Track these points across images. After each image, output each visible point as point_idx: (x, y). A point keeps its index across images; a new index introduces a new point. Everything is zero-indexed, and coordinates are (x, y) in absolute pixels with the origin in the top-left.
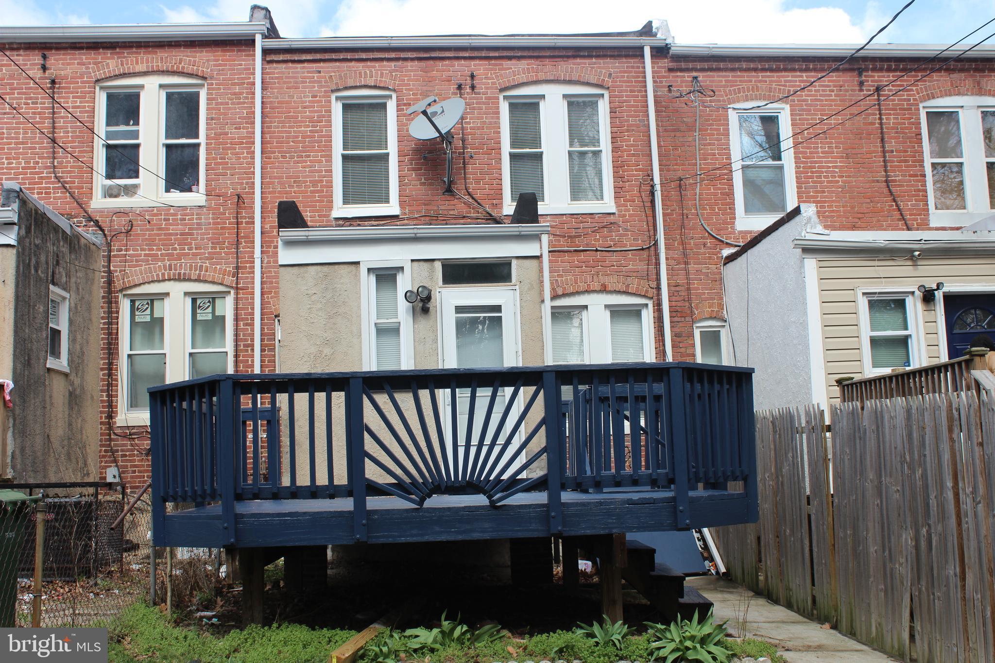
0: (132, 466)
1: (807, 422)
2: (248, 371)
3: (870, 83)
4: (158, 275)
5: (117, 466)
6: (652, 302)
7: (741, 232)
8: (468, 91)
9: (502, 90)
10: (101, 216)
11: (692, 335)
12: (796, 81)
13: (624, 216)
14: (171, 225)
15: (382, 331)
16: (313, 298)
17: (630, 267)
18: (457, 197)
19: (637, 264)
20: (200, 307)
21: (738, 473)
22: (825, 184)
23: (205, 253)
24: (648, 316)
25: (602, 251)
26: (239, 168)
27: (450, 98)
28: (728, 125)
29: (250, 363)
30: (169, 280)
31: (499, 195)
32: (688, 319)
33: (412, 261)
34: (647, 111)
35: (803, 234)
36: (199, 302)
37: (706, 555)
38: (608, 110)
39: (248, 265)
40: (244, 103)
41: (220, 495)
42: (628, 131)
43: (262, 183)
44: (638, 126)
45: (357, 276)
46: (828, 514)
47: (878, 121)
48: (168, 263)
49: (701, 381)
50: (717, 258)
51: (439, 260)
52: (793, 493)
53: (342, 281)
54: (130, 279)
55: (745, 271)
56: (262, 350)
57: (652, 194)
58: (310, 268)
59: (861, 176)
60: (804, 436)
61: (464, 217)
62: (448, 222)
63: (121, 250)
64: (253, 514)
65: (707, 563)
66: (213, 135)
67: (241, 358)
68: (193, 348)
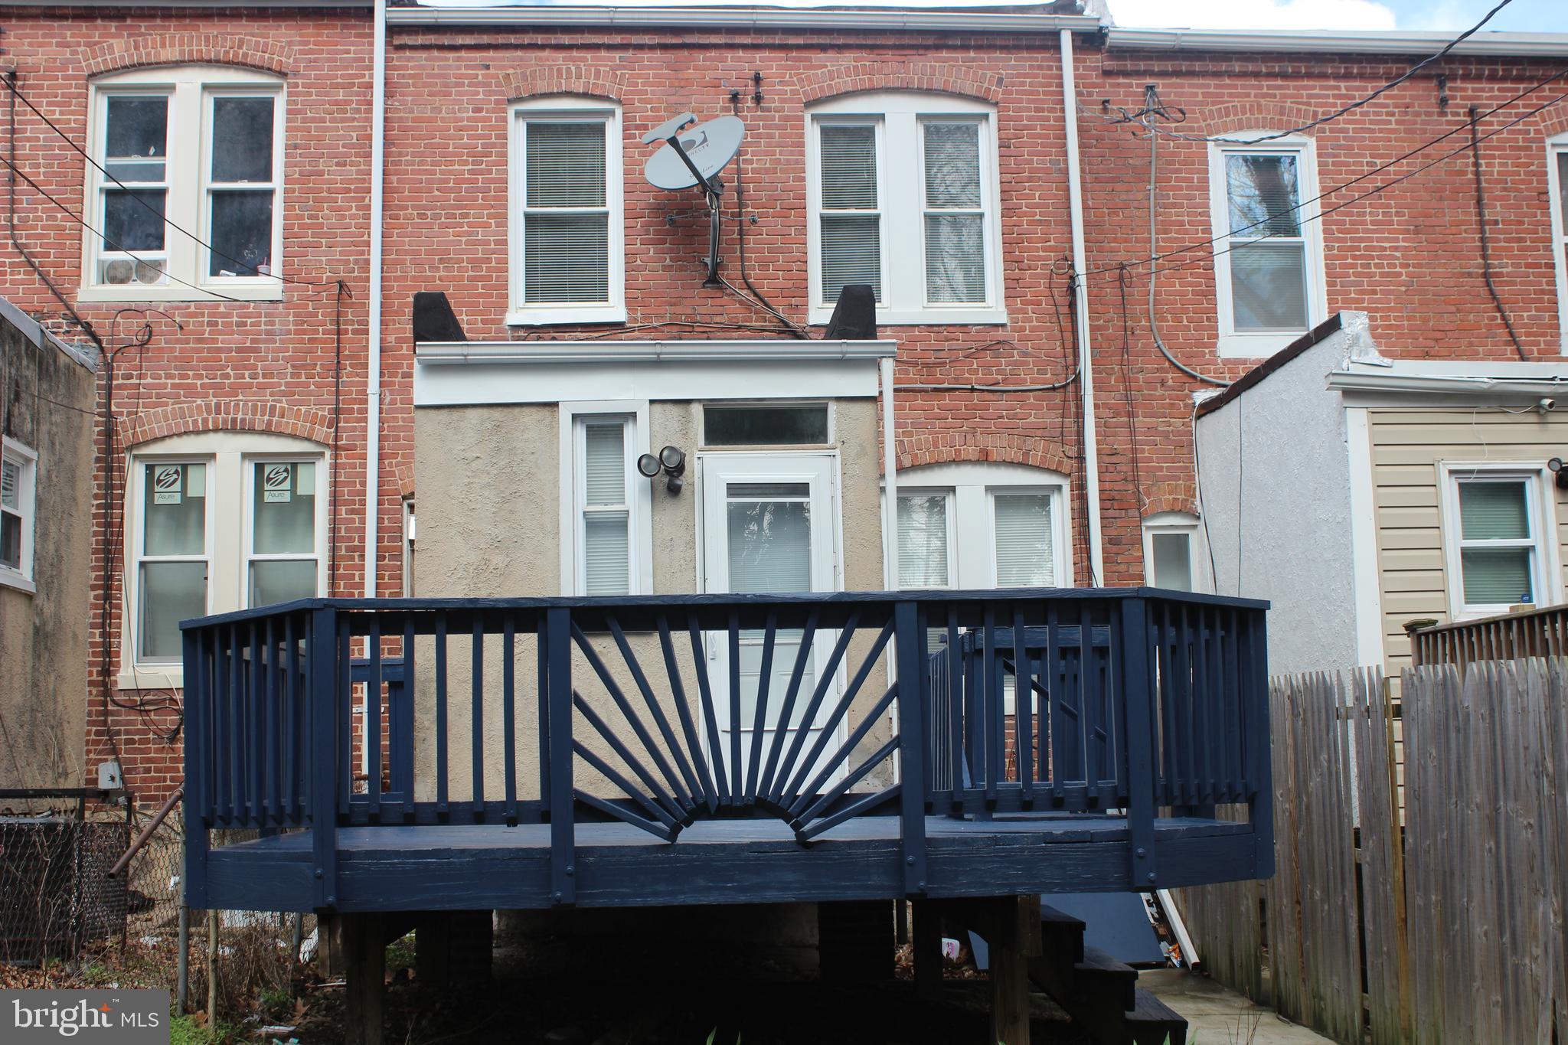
0: (143, 760)
1: (1357, 699)
2: (353, 594)
3: (1458, 101)
4: (195, 422)
5: (117, 759)
6: (1068, 481)
7: (1226, 362)
8: (749, 104)
9: (810, 104)
10: (96, 316)
11: (1140, 541)
12: (1328, 96)
13: (1022, 329)
14: (220, 333)
15: (595, 526)
16: (475, 465)
17: (1032, 419)
18: (728, 291)
19: (1043, 415)
20: (269, 479)
21: (1239, 789)
22: (1377, 278)
23: (280, 385)
24: (1061, 507)
25: (983, 391)
26: (343, 235)
27: (717, 116)
28: (1207, 171)
29: (357, 579)
30: (216, 430)
31: (803, 291)
32: (1133, 513)
33: (652, 402)
34: (1065, 145)
35: (1344, 366)
36: (267, 470)
37: (1161, 931)
38: (996, 143)
39: (356, 407)
40: (354, 119)
41: (310, 818)
42: (1030, 180)
43: (383, 262)
44: (1047, 171)
45: (554, 428)
46: (1395, 864)
47: (1471, 169)
48: (215, 400)
49: (1176, 623)
50: (1186, 406)
51: (699, 401)
52: (1329, 826)
53: (526, 436)
54: (146, 427)
55: (1236, 430)
56: (380, 558)
57: (1072, 291)
58: (470, 412)
59: (1439, 265)
60: (1351, 723)
61: (740, 327)
62: (710, 334)
63: (130, 377)
64: (367, 852)
65: (1164, 945)
66: (297, 176)
67: (341, 571)
68: (255, 552)
